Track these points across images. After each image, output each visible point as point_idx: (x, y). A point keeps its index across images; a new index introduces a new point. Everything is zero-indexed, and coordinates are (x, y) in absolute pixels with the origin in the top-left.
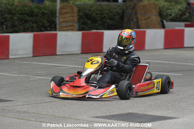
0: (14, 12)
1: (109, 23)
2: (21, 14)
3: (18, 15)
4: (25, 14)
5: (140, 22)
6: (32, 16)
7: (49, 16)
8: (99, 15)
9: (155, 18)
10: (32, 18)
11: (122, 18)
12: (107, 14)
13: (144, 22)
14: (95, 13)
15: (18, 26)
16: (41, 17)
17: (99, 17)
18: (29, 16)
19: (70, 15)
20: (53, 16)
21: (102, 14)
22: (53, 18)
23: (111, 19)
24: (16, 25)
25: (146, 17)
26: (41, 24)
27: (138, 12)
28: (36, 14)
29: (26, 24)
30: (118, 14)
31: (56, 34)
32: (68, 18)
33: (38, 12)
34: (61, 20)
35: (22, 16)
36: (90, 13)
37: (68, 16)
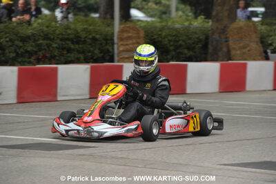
0: (52, 37)
1: (185, 54)
2: (62, 40)
3: (58, 41)
4: (67, 39)
5: (233, 53)
6: (78, 43)
7: (101, 44)
8: (172, 43)
9: (255, 47)
10: (77, 46)
11: (205, 47)
12: (184, 41)
13: (238, 52)
14: (166, 39)
15: (57, 58)
16: (90, 44)
17: (172, 46)
18: (73, 42)
19: (134, 41)
20: (107, 44)
21: (177, 41)
22: (108, 47)
23: (189, 49)
24: (56, 56)
25: (241, 45)
26: (90, 54)
27: (230, 39)
28: (83, 40)
29: (69, 55)
30: (200, 41)
31: (122, 66)
32: (131, 46)
33: (85, 38)
34: (121, 49)
35: (64, 43)
36: (160, 39)
37: (131, 42)
